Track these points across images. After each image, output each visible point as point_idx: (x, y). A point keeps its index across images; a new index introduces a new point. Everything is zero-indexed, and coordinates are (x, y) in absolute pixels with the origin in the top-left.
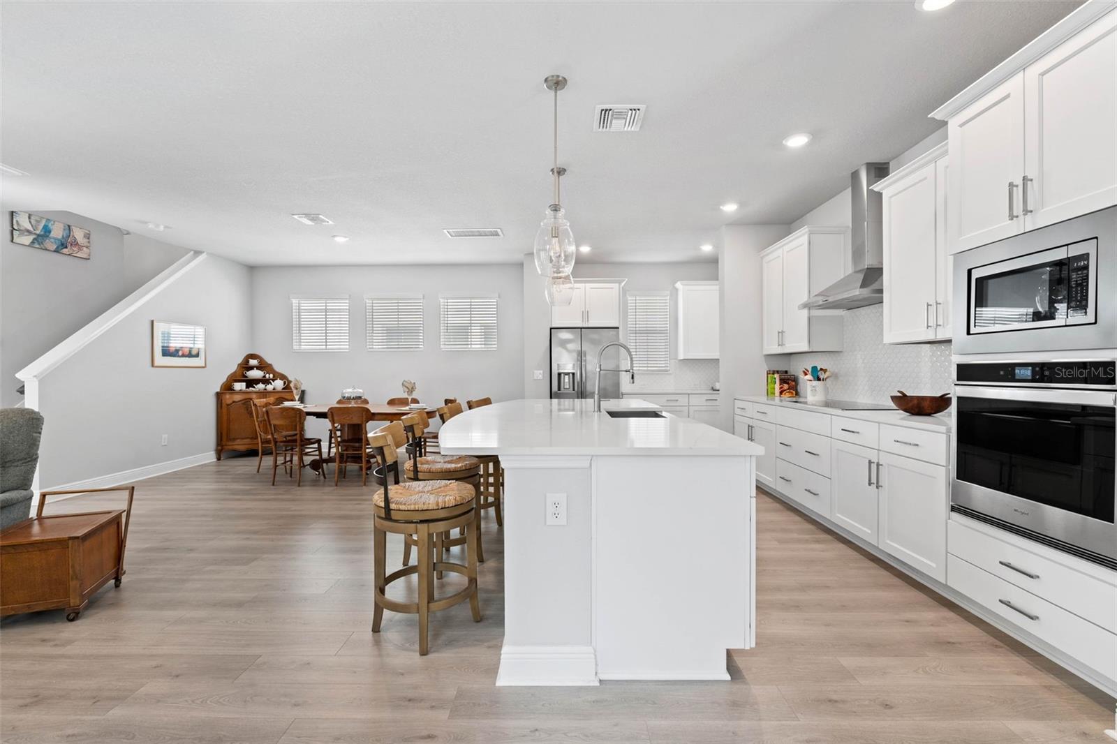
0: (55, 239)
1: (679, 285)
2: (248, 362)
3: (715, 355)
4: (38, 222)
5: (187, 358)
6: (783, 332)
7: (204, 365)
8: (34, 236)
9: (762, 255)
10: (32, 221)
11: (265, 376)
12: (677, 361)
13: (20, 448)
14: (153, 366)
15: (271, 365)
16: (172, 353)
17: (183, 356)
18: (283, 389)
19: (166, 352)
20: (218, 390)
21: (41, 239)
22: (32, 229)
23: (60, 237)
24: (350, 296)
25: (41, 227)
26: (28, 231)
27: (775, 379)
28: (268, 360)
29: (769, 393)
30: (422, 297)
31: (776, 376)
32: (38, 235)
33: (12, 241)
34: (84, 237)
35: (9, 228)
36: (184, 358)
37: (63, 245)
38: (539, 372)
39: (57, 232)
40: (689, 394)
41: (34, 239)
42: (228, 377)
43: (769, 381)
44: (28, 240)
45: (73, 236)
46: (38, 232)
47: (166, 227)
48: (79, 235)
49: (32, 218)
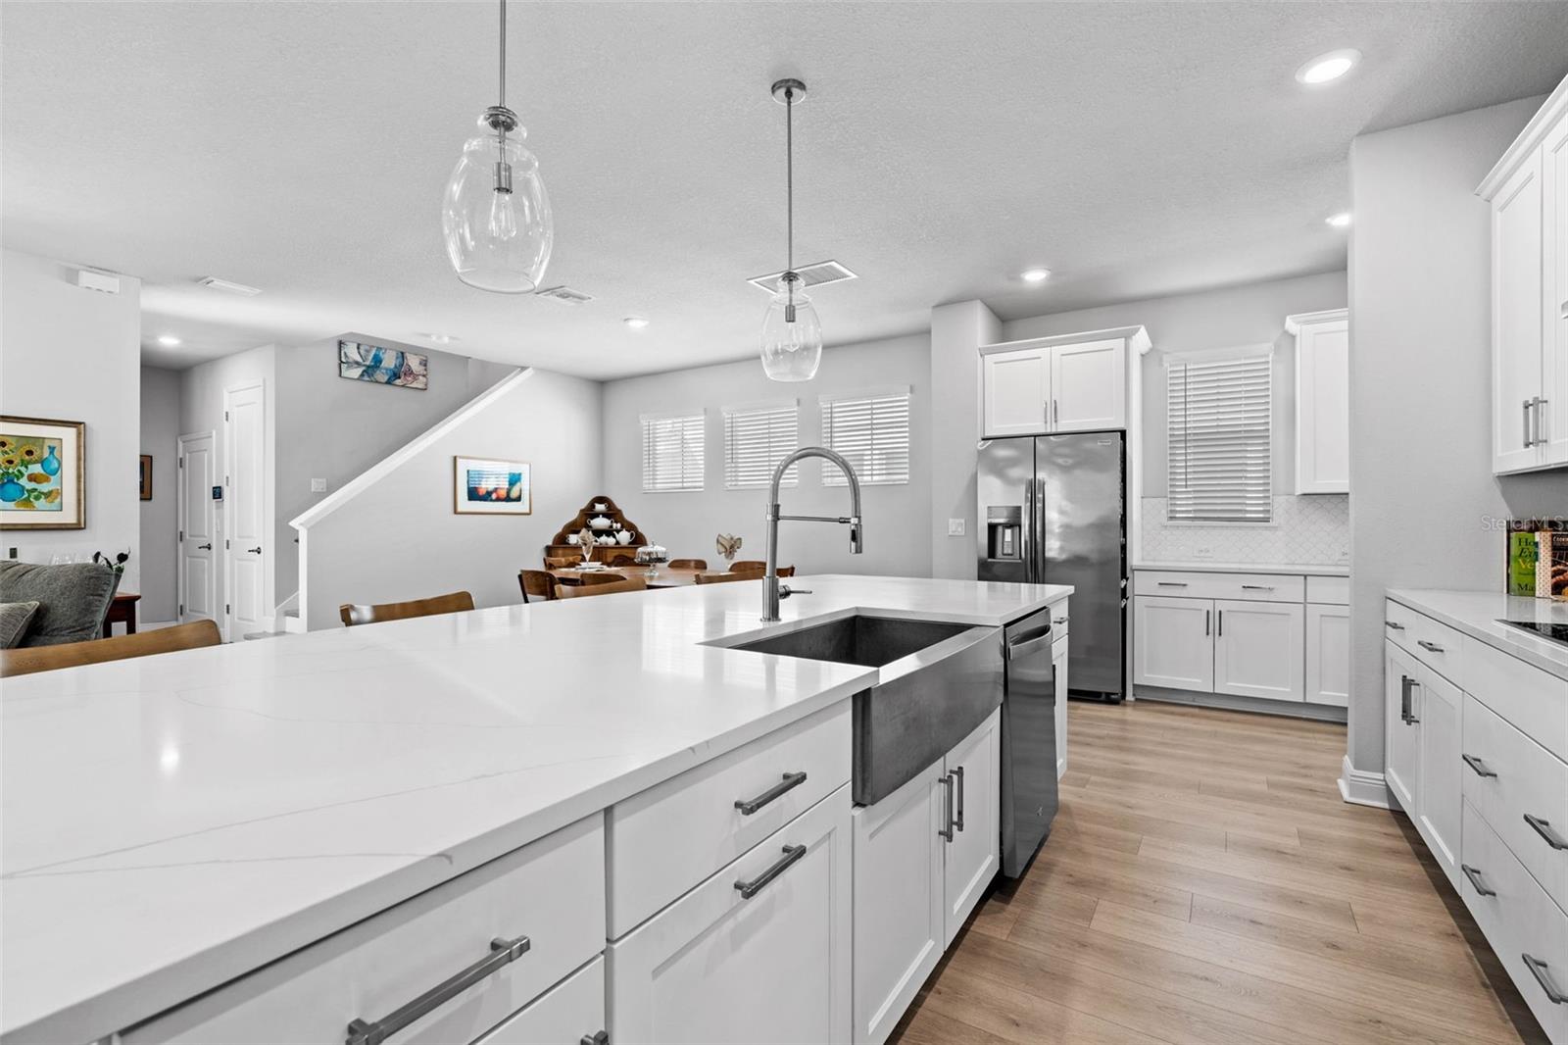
0: (387, 369)
1: (1291, 324)
2: (594, 507)
3: (1341, 484)
4: (367, 351)
5: (504, 503)
6: (1537, 402)
7: (528, 511)
8: (364, 368)
9: (1486, 193)
10: (362, 351)
11: (611, 527)
12: (1293, 499)
13: (68, 613)
14: (456, 512)
15: (620, 511)
16: (483, 496)
17: (498, 499)
18: (630, 543)
19: (474, 494)
20: (550, 543)
21: (370, 371)
22: (361, 361)
23: (392, 366)
24: (705, 410)
25: (370, 358)
26: (357, 363)
27: (1536, 544)
28: (619, 504)
29: (1514, 585)
30: (795, 403)
31: (1542, 538)
32: (368, 367)
33: (340, 376)
34: (420, 364)
35: (338, 361)
36: (500, 503)
37: (396, 376)
38: (958, 521)
39: (389, 361)
40: (1305, 576)
41: (364, 371)
42: (565, 526)
43: (1515, 550)
44: (356, 372)
45: (407, 364)
46: (368, 363)
47: (451, 338)
48: (413, 362)
49: (362, 347)
